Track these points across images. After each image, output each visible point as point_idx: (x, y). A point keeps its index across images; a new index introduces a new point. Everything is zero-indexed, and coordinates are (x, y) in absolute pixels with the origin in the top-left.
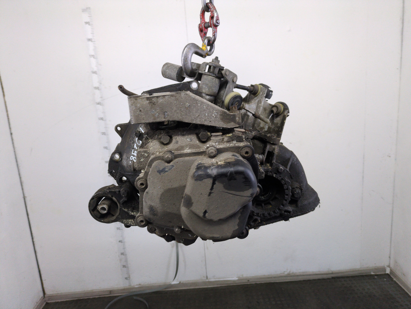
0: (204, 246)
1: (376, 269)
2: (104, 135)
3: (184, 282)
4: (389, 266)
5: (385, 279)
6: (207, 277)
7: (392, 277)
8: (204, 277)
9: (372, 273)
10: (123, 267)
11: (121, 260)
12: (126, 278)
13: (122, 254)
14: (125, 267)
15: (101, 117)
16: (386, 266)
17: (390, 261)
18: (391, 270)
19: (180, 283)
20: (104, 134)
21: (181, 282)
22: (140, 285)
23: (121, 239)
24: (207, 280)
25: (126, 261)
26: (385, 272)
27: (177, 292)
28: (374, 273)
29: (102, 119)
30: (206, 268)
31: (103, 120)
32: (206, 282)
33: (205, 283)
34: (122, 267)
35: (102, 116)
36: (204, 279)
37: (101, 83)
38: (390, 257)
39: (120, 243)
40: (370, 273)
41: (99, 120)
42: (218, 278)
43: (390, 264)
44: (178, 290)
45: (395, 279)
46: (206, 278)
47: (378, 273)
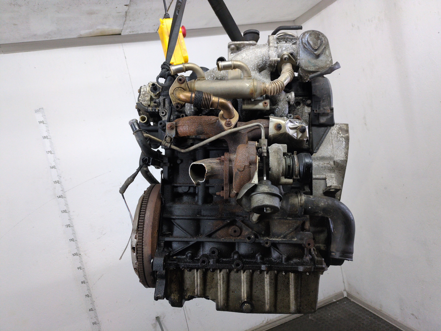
0: (186, 318)
1: (336, 296)
4: (345, 290)
5: (345, 302)
7: (350, 299)
9: (334, 301)
15: (64, 210)
16: (343, 291)
17: (344, 286)
18: (347, 293)
20: (68, 226)
26: (343, 296)
28: (335, 300)
31: (66, 212)
35: (65, 208)
37: (60, 177)
38: (344, 282)
40: (333, 300)
41: (62, 213)
43: (345, 287)
45: (352, 300)
47: (338, 299)
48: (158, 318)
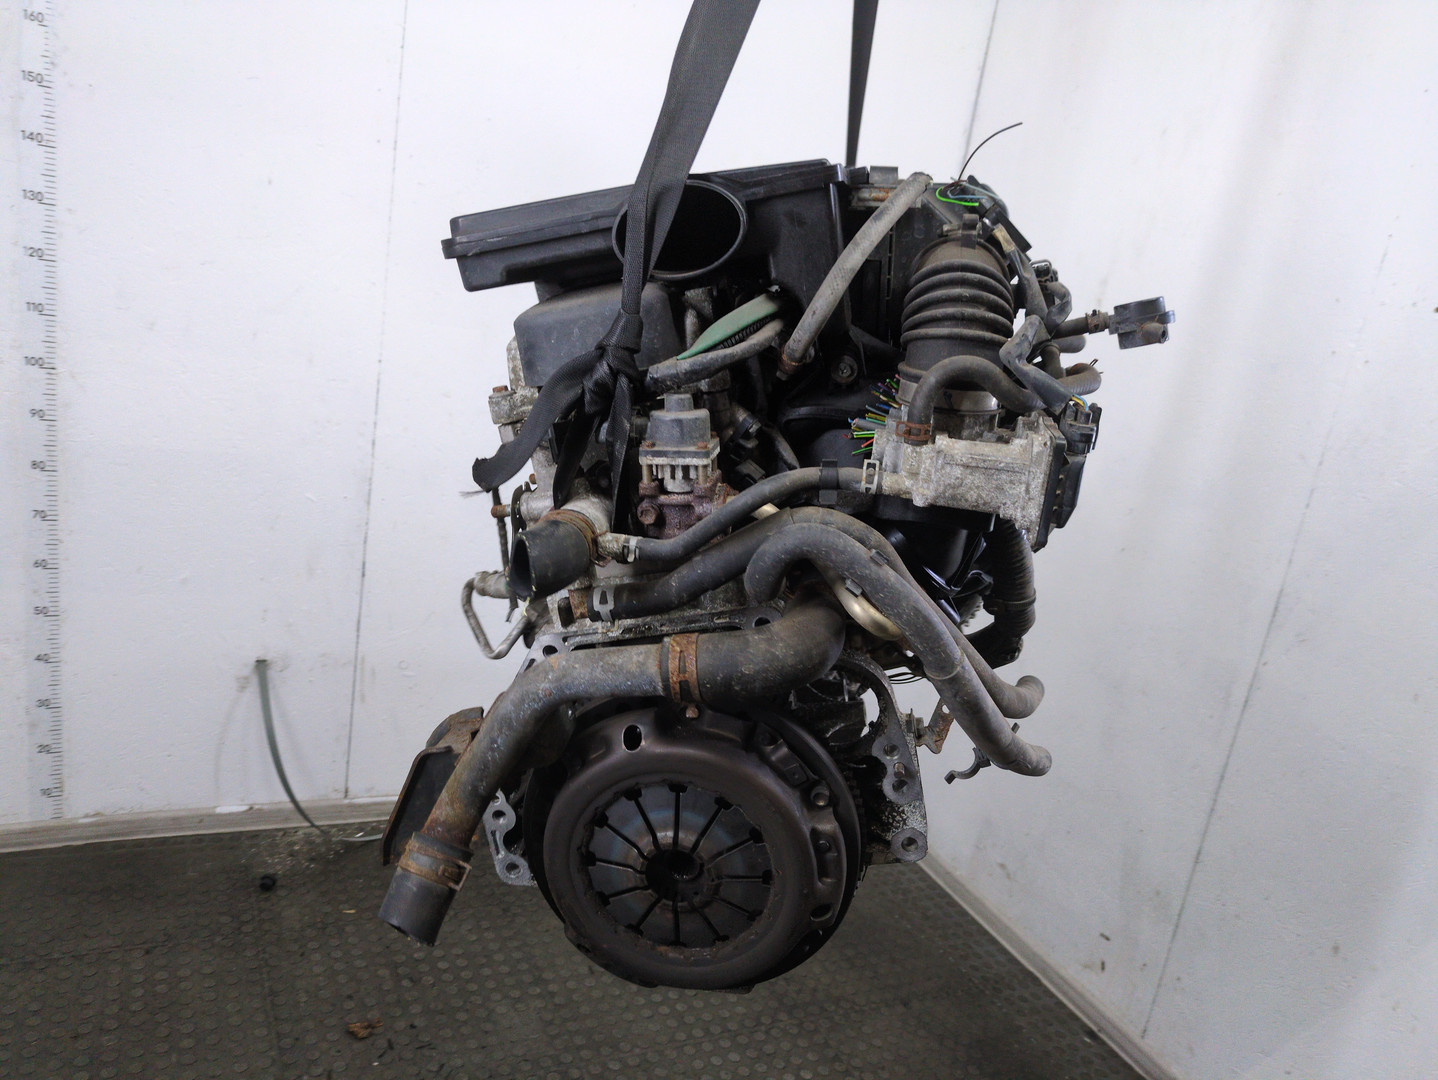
0: (353, 692)
2: (35, 258)
3: (265, 807)
6: (346, 792)
8: (336, 790)
10: (40, 752)
11: (33, 726)
12: (46, 792)
13: (43, 703)
14: (48, 752)
15: (36, 190)
19: (251, 808)
20: (36, 253)
21: (257, 807)
22: (97, 814)
23: (45, 650)
24: (347, 801)
25: (56, 730)
27: (236, 837)
29: (37, 197)
30: (348, 762)
31: (40, 201)
32: (342, 806)
33: (338, 810)
34: (38, 750)
35: (39, 186)
36: (336, 798)
37: (52, 63)
39: (42, 662)
41: (25, 197)
42: (383, 796)
44: (241, 833)
46: (342, 795)
48: (261, 665)
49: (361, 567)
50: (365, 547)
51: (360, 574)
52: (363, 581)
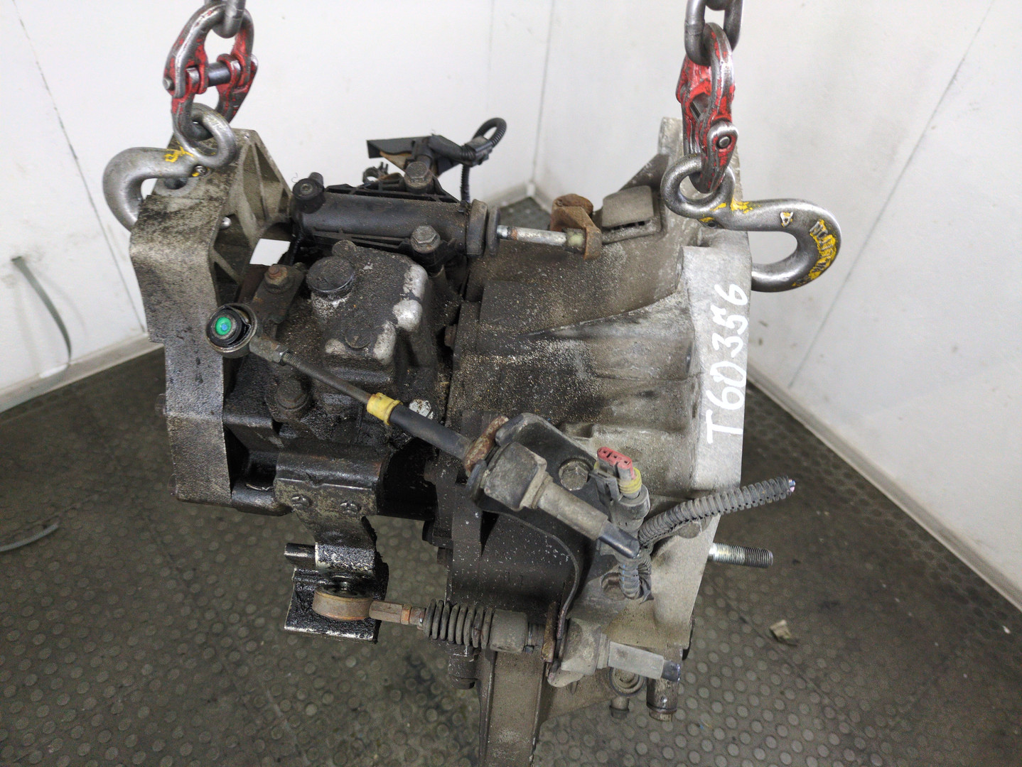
0: (113, 256)
3: (81, 361)
4: (532, 181)
5: (528, 212)
7: (540, 202)
9: (505, 204)
16: (527, 183)
17: (534, 170)
18: (536, 188)
19: (69, 366)
21: (72, 364)
27: (68, 390)
28: (507, 202)
30: (134, 308)
36: (137, 335)
38: (534, 163)
43: (534, 175)
44: (70, 385)
45: (544, 207)
46: (140, 332)
47: (514, 201)
48: (19, 262)
49: (69, 150)
50: (64, 132)
51: (71, 157)
52: (77, 163)
